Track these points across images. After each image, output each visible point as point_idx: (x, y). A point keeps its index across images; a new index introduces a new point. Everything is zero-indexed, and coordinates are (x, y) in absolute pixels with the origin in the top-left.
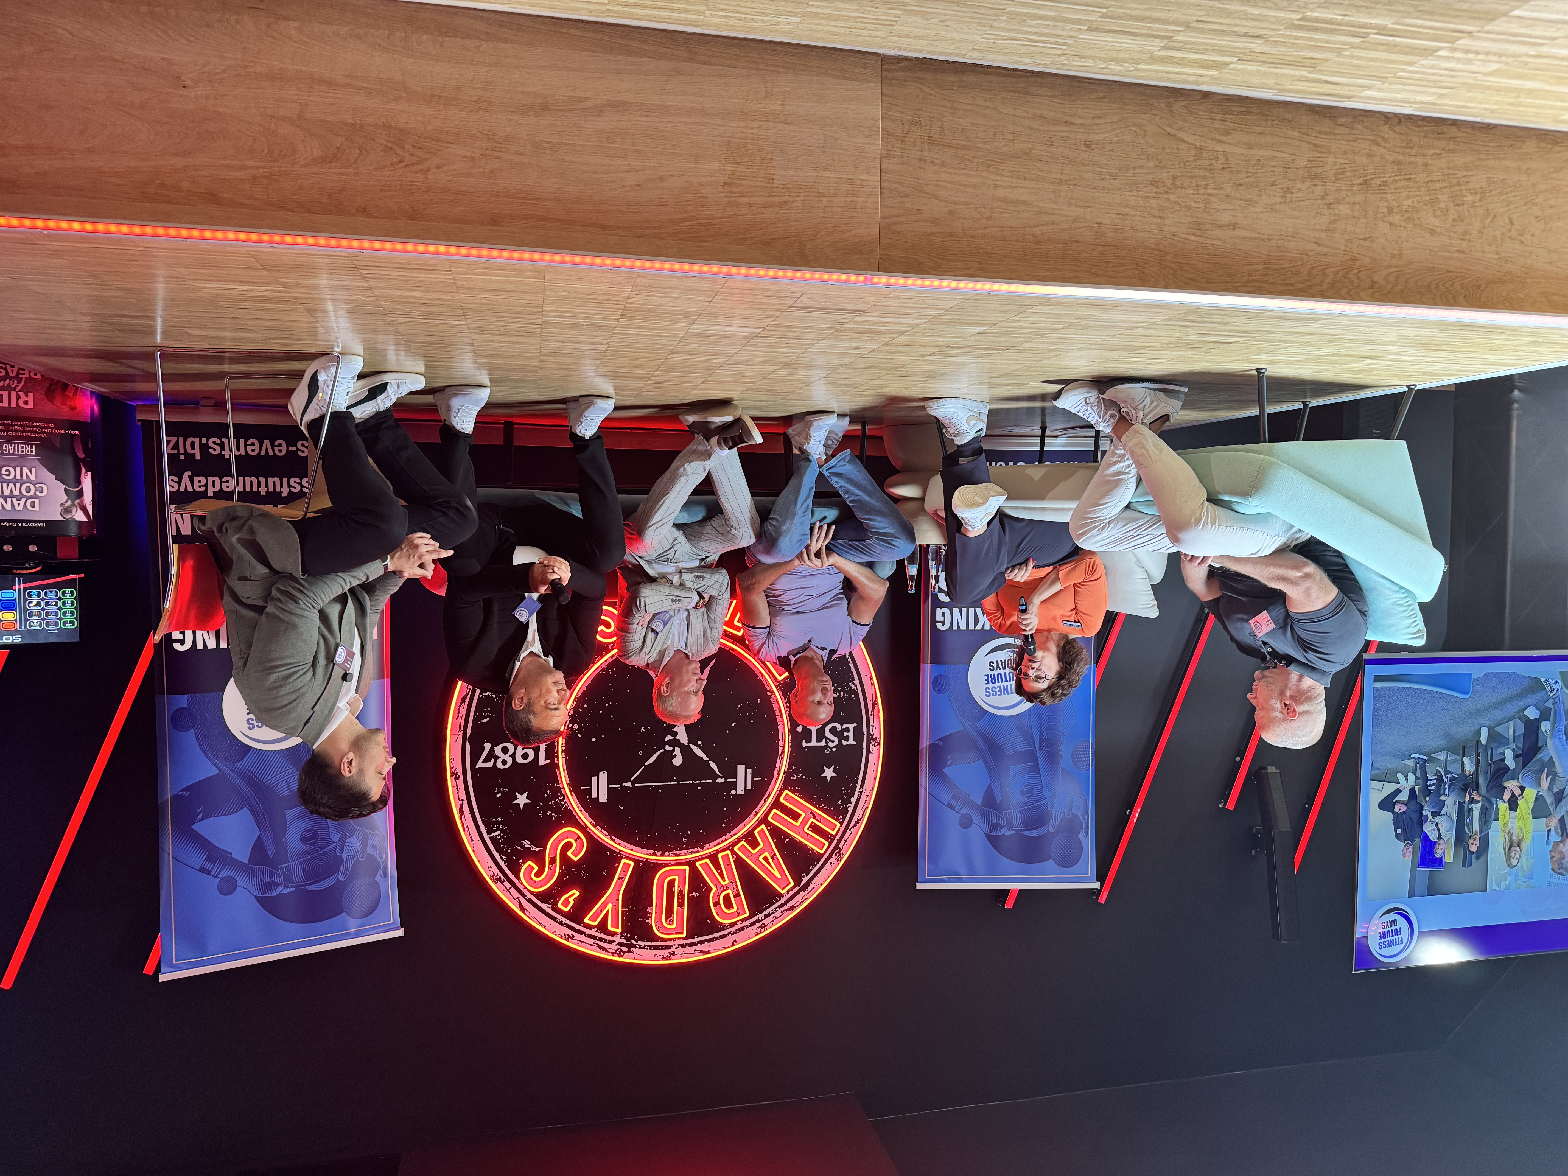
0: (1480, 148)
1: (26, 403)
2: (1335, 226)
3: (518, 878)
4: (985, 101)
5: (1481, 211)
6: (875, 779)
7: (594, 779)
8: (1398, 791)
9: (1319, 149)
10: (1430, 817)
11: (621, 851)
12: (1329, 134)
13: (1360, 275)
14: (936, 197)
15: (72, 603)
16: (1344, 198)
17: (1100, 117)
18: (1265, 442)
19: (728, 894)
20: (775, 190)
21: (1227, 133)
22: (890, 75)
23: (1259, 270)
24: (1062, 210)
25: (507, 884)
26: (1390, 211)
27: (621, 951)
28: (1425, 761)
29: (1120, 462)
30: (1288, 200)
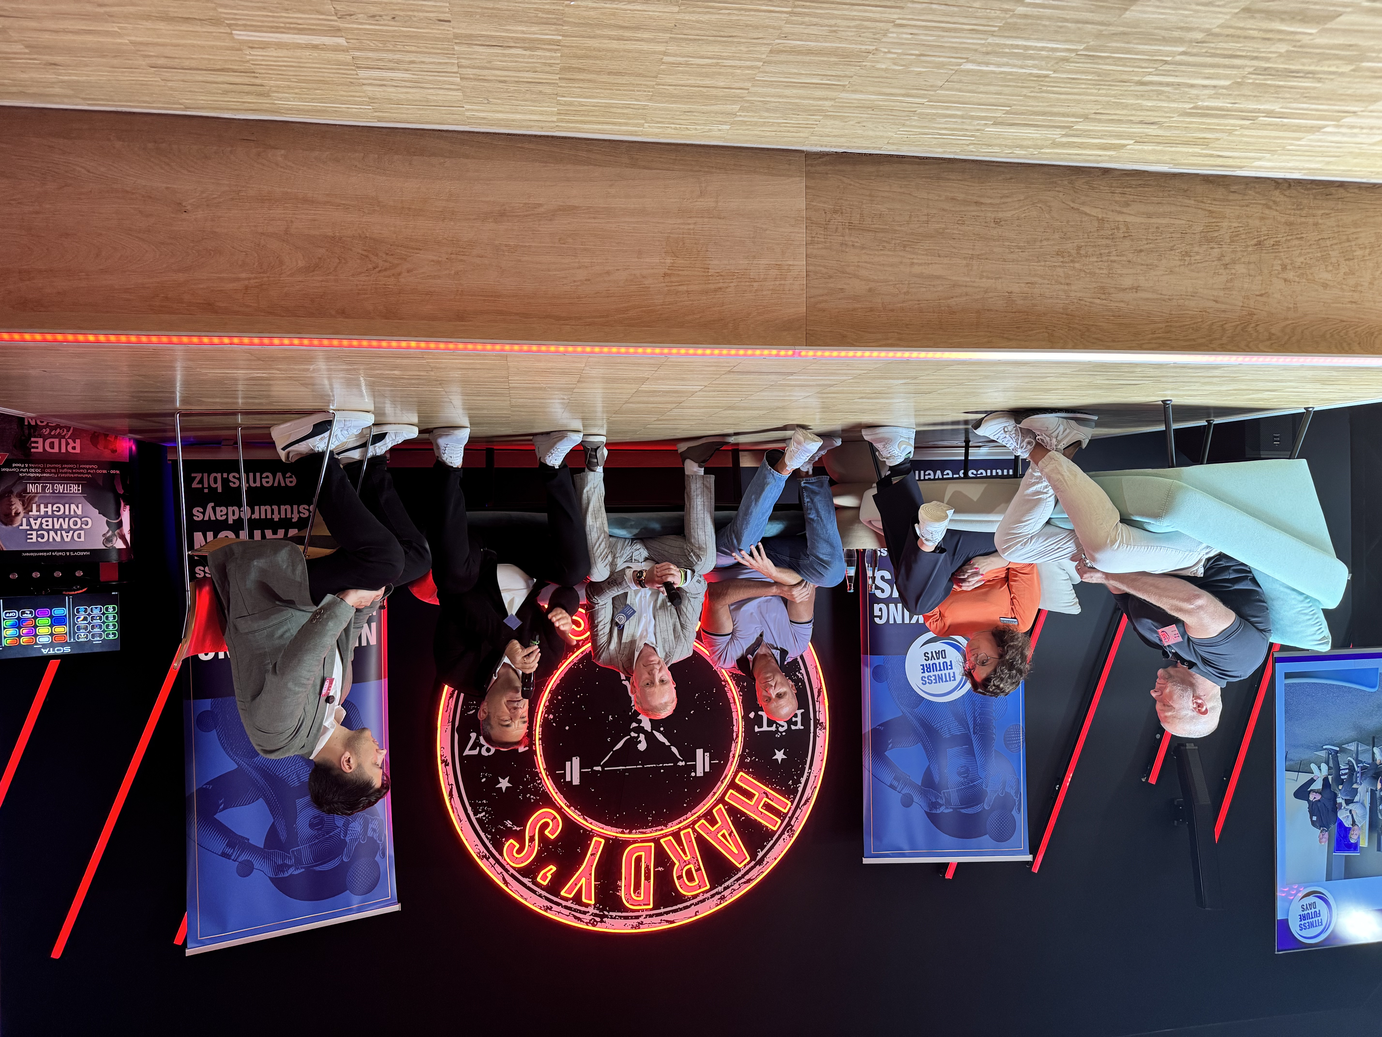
0: (1368, 206)
1: (74, 448)
2: (1232, 284)
3: (501, 854)
4: (901, 187)
5: (1370, 264)
6: (822, 760)
7: (568, 764)
8: (1312, 781)
9: (1214, 215)
10: (1344, 804)
11: (592, 829)
12: (1223, 200)
13: (1258, 328)
14: (857, 277)
15: (114, 617)
16: (1240, 258)
17: (1007, 197)
18: (1173, 466)
19: (690, 868)
20: (711, 278)
21: (1127, 204)
22: (813, 169)
23: (1161, 328)
24: (974, 282)
25: (491, 860)
26: (1284, 268)
27: (595, 920)
28: (1337, 752)
29: (1038, 483)
30: (1186, 263)
